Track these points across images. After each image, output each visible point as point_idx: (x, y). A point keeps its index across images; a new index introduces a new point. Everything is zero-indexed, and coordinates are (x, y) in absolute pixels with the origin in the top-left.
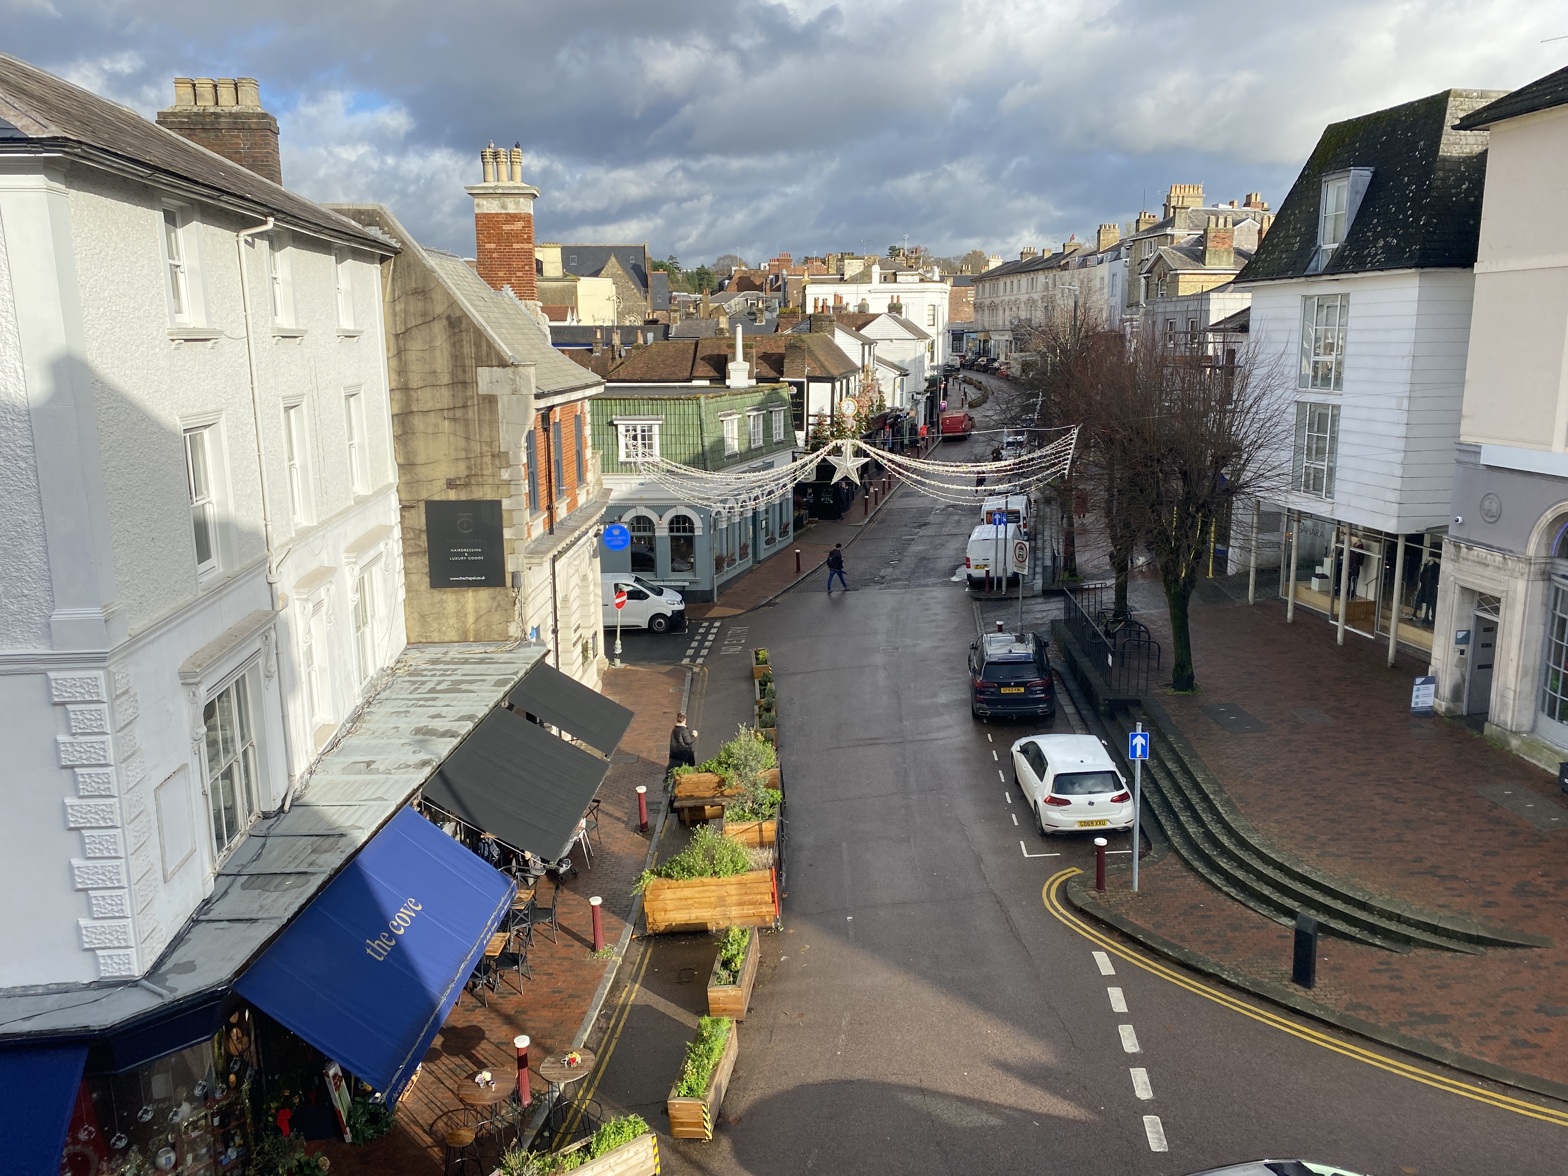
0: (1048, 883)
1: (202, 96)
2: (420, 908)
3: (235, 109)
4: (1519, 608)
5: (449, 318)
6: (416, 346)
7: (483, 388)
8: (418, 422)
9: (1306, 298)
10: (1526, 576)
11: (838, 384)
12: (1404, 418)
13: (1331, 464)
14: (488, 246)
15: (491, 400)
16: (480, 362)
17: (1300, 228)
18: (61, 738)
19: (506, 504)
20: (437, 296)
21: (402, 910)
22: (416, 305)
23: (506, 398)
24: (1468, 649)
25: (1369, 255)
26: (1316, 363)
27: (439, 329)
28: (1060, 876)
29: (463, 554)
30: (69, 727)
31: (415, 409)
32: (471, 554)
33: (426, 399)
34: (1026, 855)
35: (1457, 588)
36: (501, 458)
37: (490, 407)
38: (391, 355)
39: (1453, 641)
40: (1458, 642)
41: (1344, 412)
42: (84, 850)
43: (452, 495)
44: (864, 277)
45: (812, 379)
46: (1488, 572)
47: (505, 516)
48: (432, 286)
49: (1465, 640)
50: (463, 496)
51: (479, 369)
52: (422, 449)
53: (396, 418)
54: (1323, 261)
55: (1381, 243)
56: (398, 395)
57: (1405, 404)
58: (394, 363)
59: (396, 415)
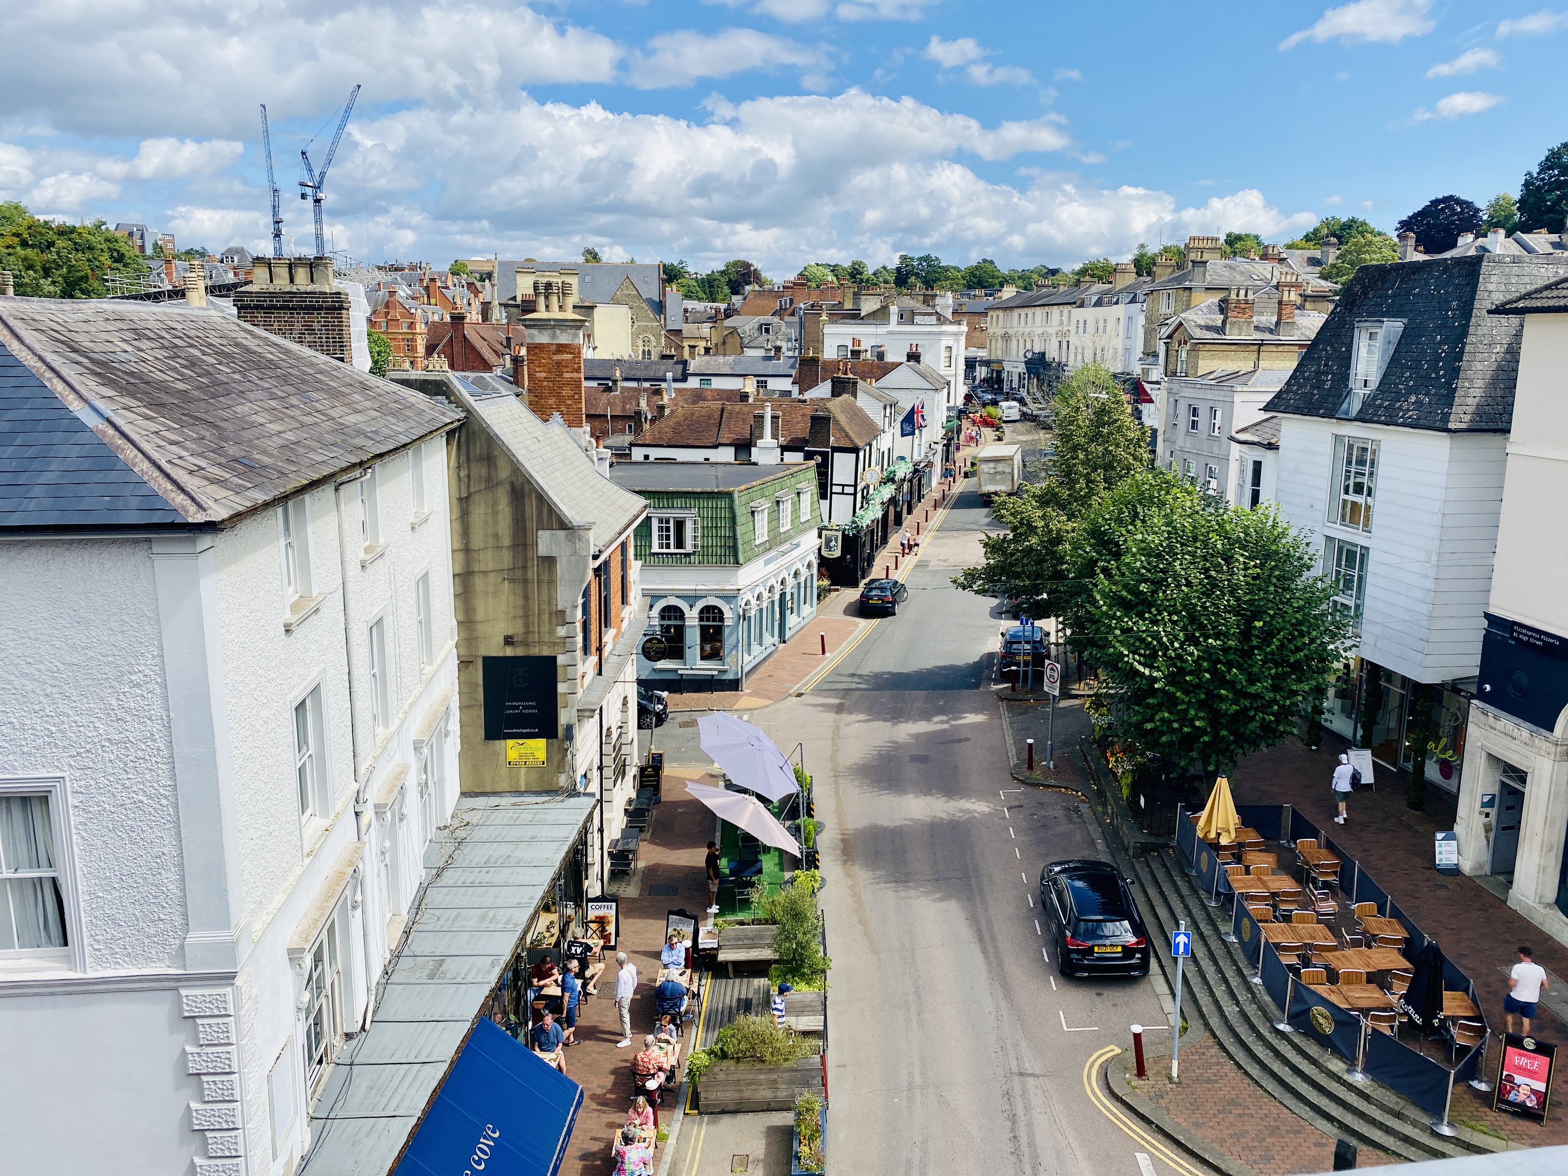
0: (1088, 1065)
1: (279, 276)
2: (497, 1135)
3: (310, 288)
4: (1545, 785)
5: (512, 484)
6: (479, 512)
7: (543, 549)
8: (478, 581)
9: (1337, 437)
10: (1552, 757)
11: (861, 454)
12: (1432, 573)
13: (1358, 602)
14: (538, 375)
15: (550, 561)
16: (541, 526)
17: (1332, 366)
18: (189, 1049)
19: (561, 660)
20: (501, 463)
21: (482, 1140)
22: (479, 471)
23: (565, 559)
24: (1493, 812)
25: (1400, 408)
26: (1344, 501)
27: (503, 497)
28: (1099, 1057)
29: (517, 707)
30: (197, 1038)
31: (476, 569)
32: (525, 707)
33: (487, 561)
34: (1065, 1029)
35: (1484, 755)
36: (561, 617)
37: (550, 568)
38: (454, 517)
39: (1478, 805)
40: (1484, 805)
41: (1373, 555)
42: (206, 1150)
43: (509, 652)
44: (880, 315)
45: (836, 449)
46: (1514, 745)
47: (560, 671)
48: (496, 453)
49: (1490, 804)
50: (520, 652)
51: (540, 532)
52: (482, 608)
53: (457, 579)
54: (1355, 406)
55: (1413, 399)
56: (460, 556)
57: (1434, 558)
58: (457, 525)
59: (458, 575)
